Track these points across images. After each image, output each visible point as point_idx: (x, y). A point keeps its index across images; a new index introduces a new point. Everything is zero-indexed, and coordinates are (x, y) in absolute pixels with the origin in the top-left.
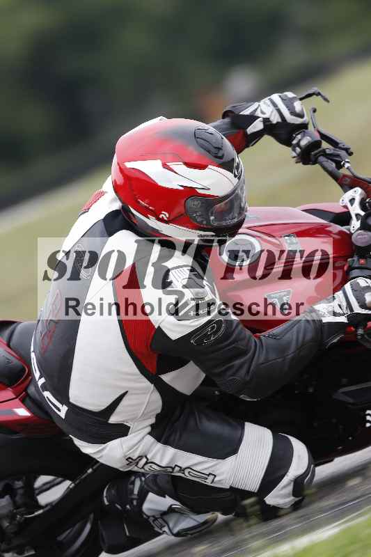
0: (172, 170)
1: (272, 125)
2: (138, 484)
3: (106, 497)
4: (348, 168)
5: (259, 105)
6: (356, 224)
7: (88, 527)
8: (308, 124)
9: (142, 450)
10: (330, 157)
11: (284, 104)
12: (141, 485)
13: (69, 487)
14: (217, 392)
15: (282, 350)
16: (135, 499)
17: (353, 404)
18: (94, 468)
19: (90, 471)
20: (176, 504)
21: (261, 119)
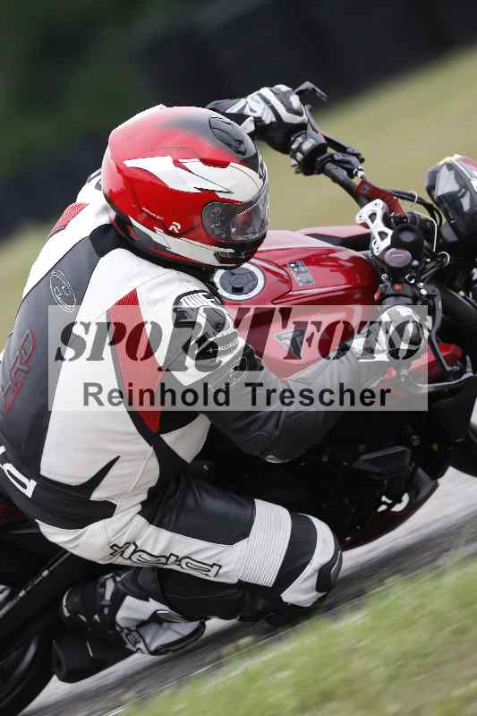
0: (186, 169)
1: (265, 126)
2: (110, 586)
3: (66, 606)
4: (362, 177)
5: (247, 102)
6: (380, 245)
8: (307, 124)
9: (130, 535)
10: (340, 164)
11: (278, 99)
12: (115, 587)
14: (205, 467)
16: (105, 606)
18: (51, 569)
19: (45, 573)
20: (163, 609)
21: (251, 118)
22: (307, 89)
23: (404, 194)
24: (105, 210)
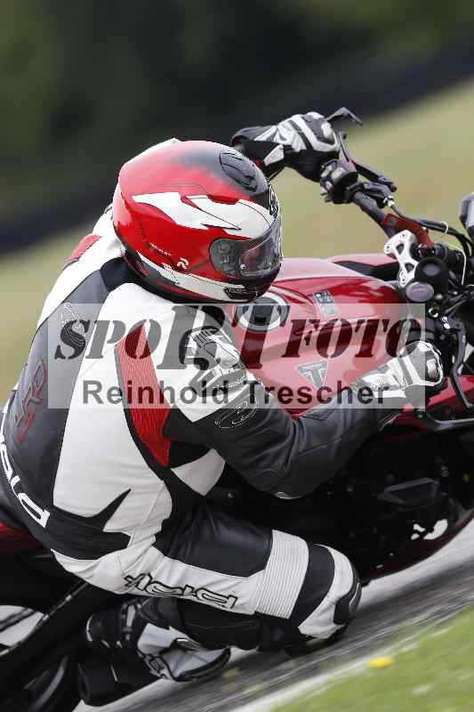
0: (194, 206)
1: (295, 154)
2: (132, 613)
3: (89, 631)
4: (392, 207)
5: (277, 129)
6: (406, 277)
7: (61, 673)
8: (339, 152)
9: (145, 566)
10: (369, 192)
11: (309, 126)
12: (136, 614)
13: (41, 620)
14: (229, 495)
15: (327, 433)
16: (127, 633)
17: (405, 506)
18: (75, 594)
19: (69, 598)
20: (183, 638)
21: (281, 146)
22: (342, 116)
23: (434, 224)
24: (115, 244)
